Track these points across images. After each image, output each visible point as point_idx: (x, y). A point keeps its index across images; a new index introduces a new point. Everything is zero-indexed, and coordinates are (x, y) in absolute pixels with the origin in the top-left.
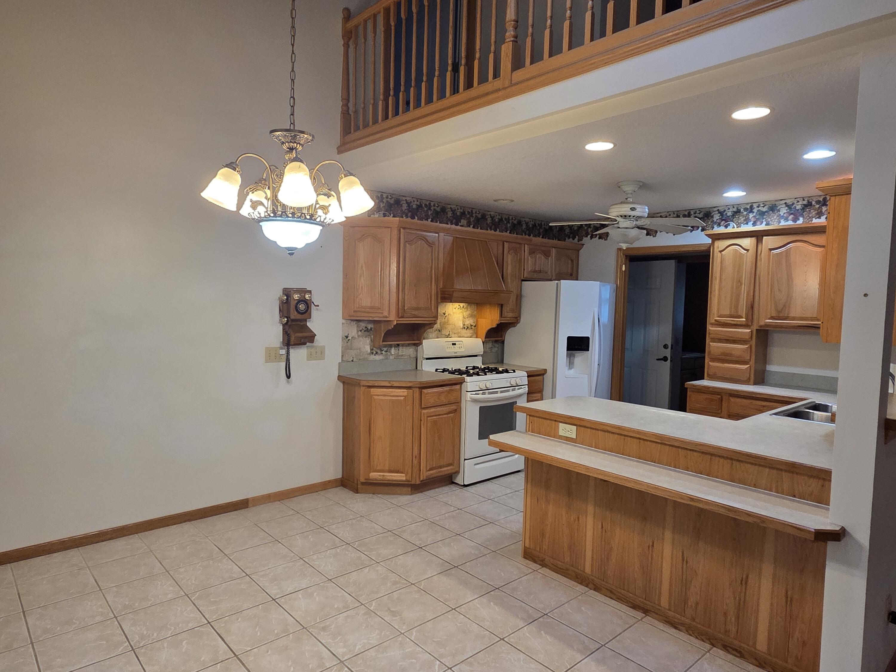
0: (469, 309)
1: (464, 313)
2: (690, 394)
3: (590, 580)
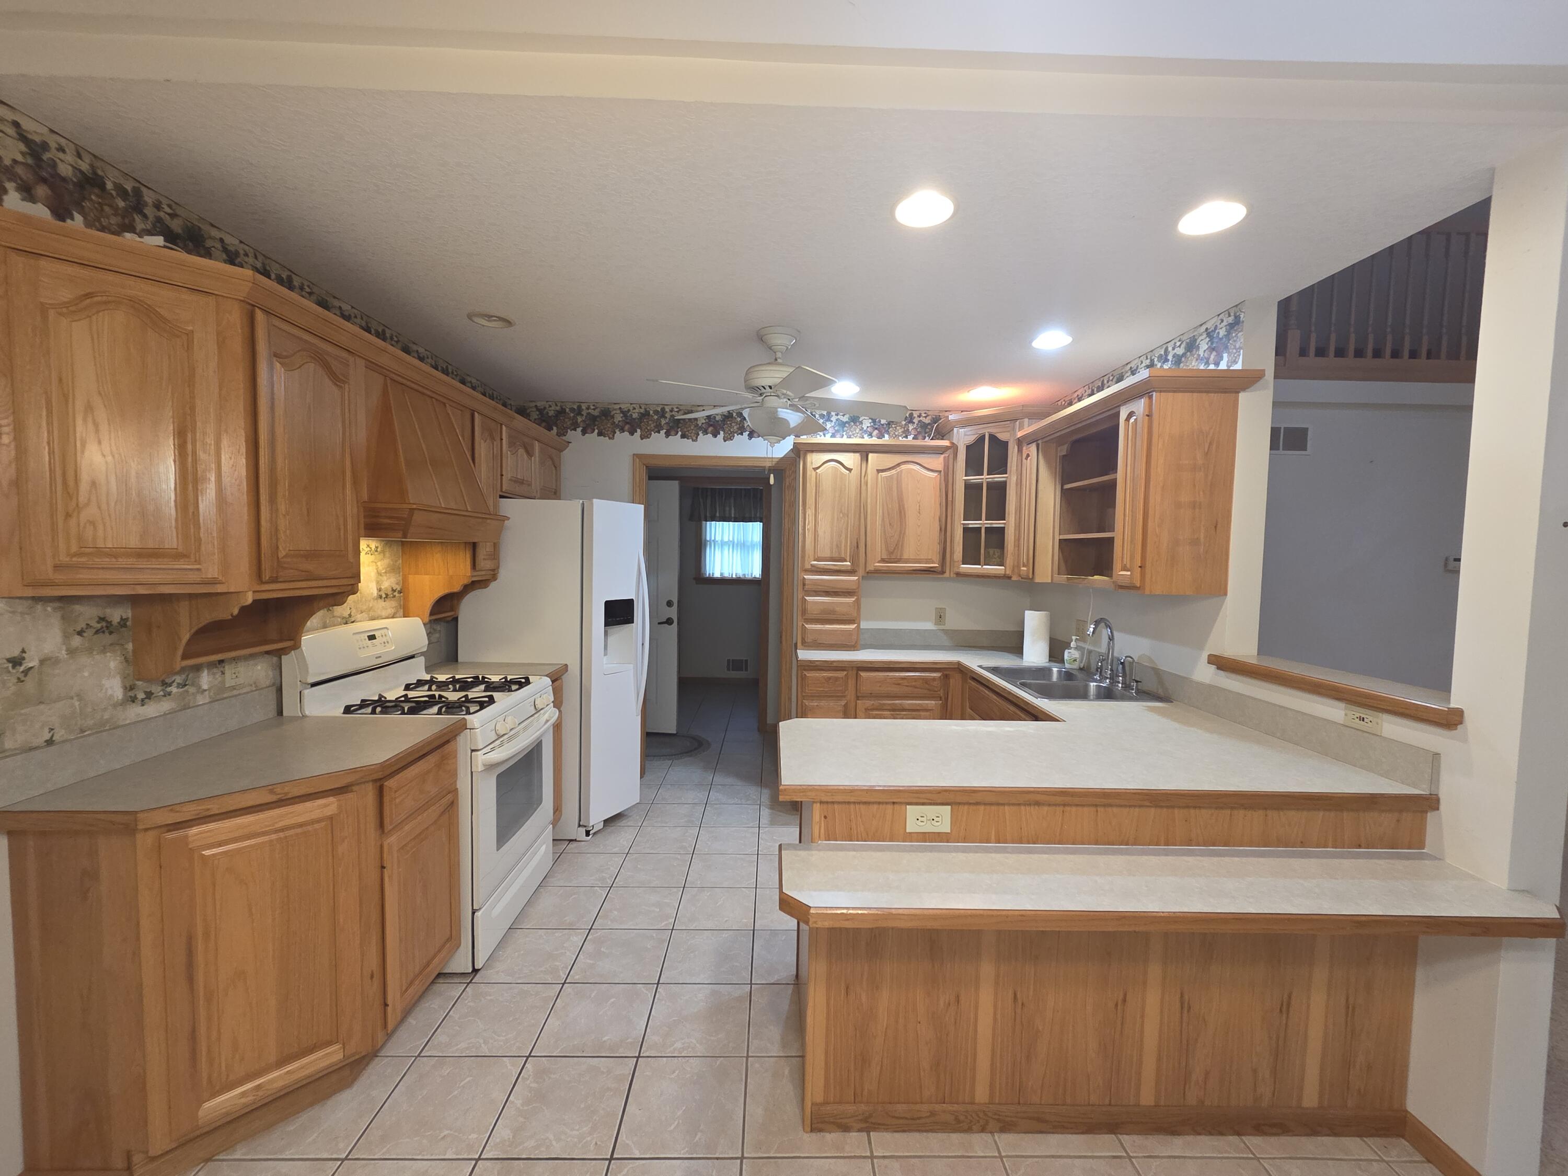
0: (387, 554)
1: (379, 564)
2: (805, 675)
3: (990, 1114)
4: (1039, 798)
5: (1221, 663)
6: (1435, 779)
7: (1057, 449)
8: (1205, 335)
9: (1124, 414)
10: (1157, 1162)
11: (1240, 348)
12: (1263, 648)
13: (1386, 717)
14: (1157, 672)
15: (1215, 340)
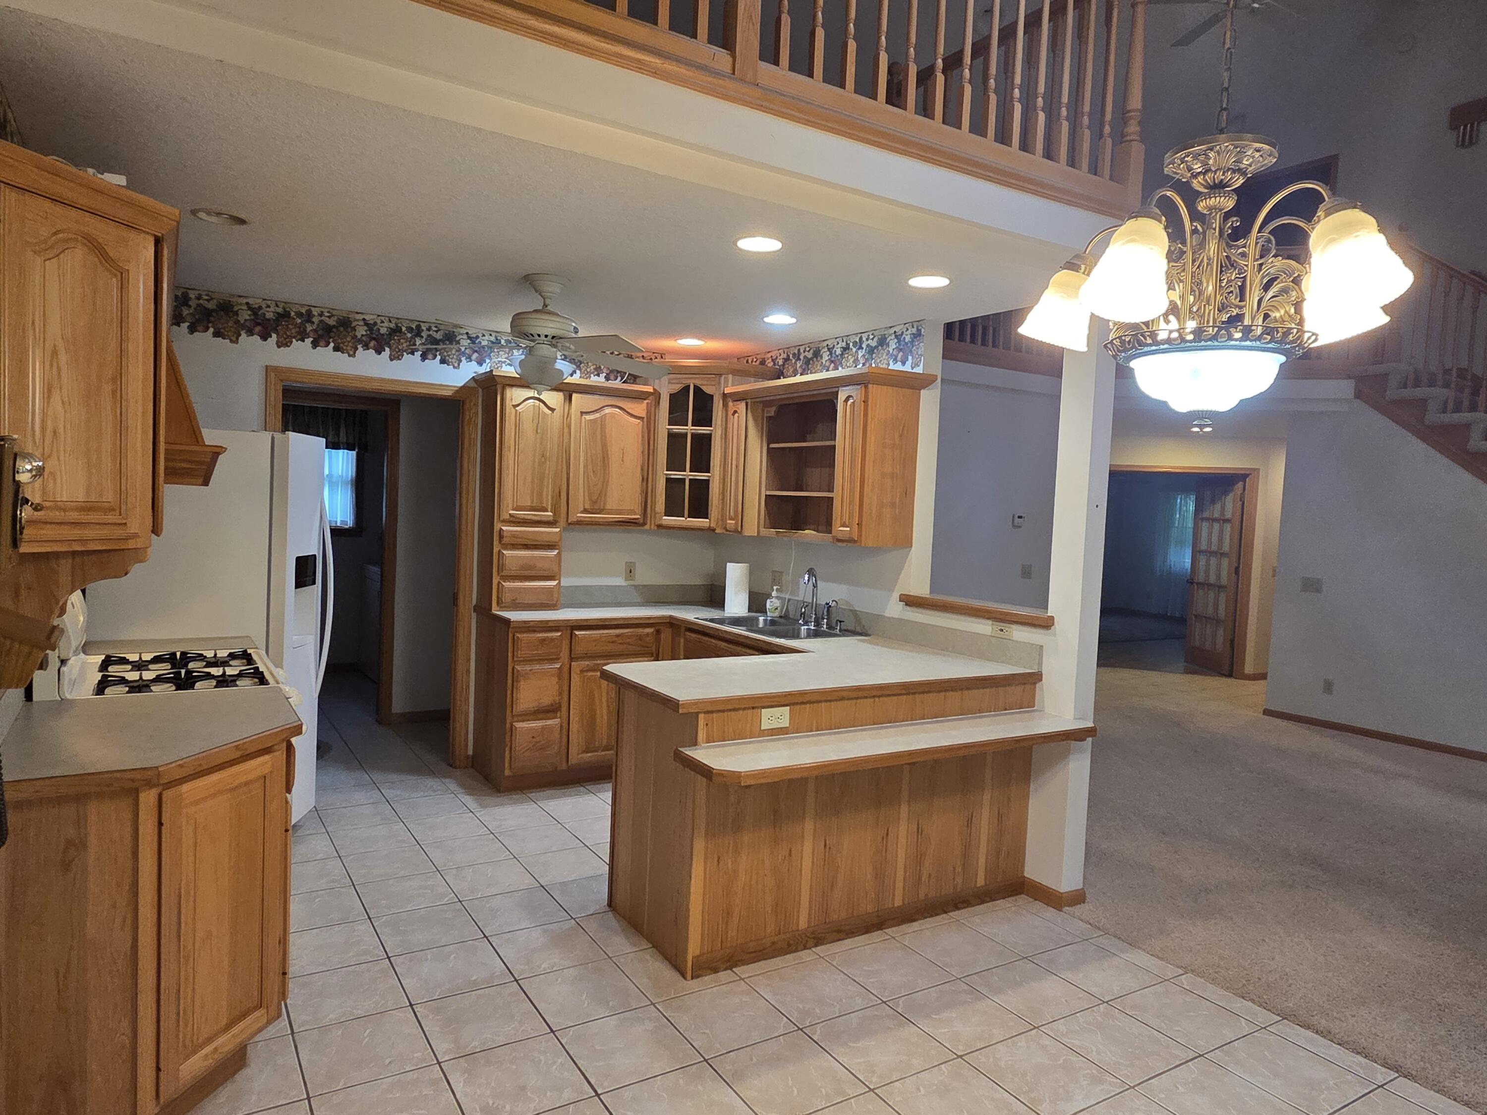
2: (518, 637)
3: (808, 935)
4: (845, 694)
5: (909, 601)
6: (1040, 664)
7: (763, 411)
8: (893, 336)
9: (842, 396)
10: (908, 935)
11: (921, 355)
12: (934, 586)
13: (1015, 627)
14: (854, 613)
15: (903, 343)
